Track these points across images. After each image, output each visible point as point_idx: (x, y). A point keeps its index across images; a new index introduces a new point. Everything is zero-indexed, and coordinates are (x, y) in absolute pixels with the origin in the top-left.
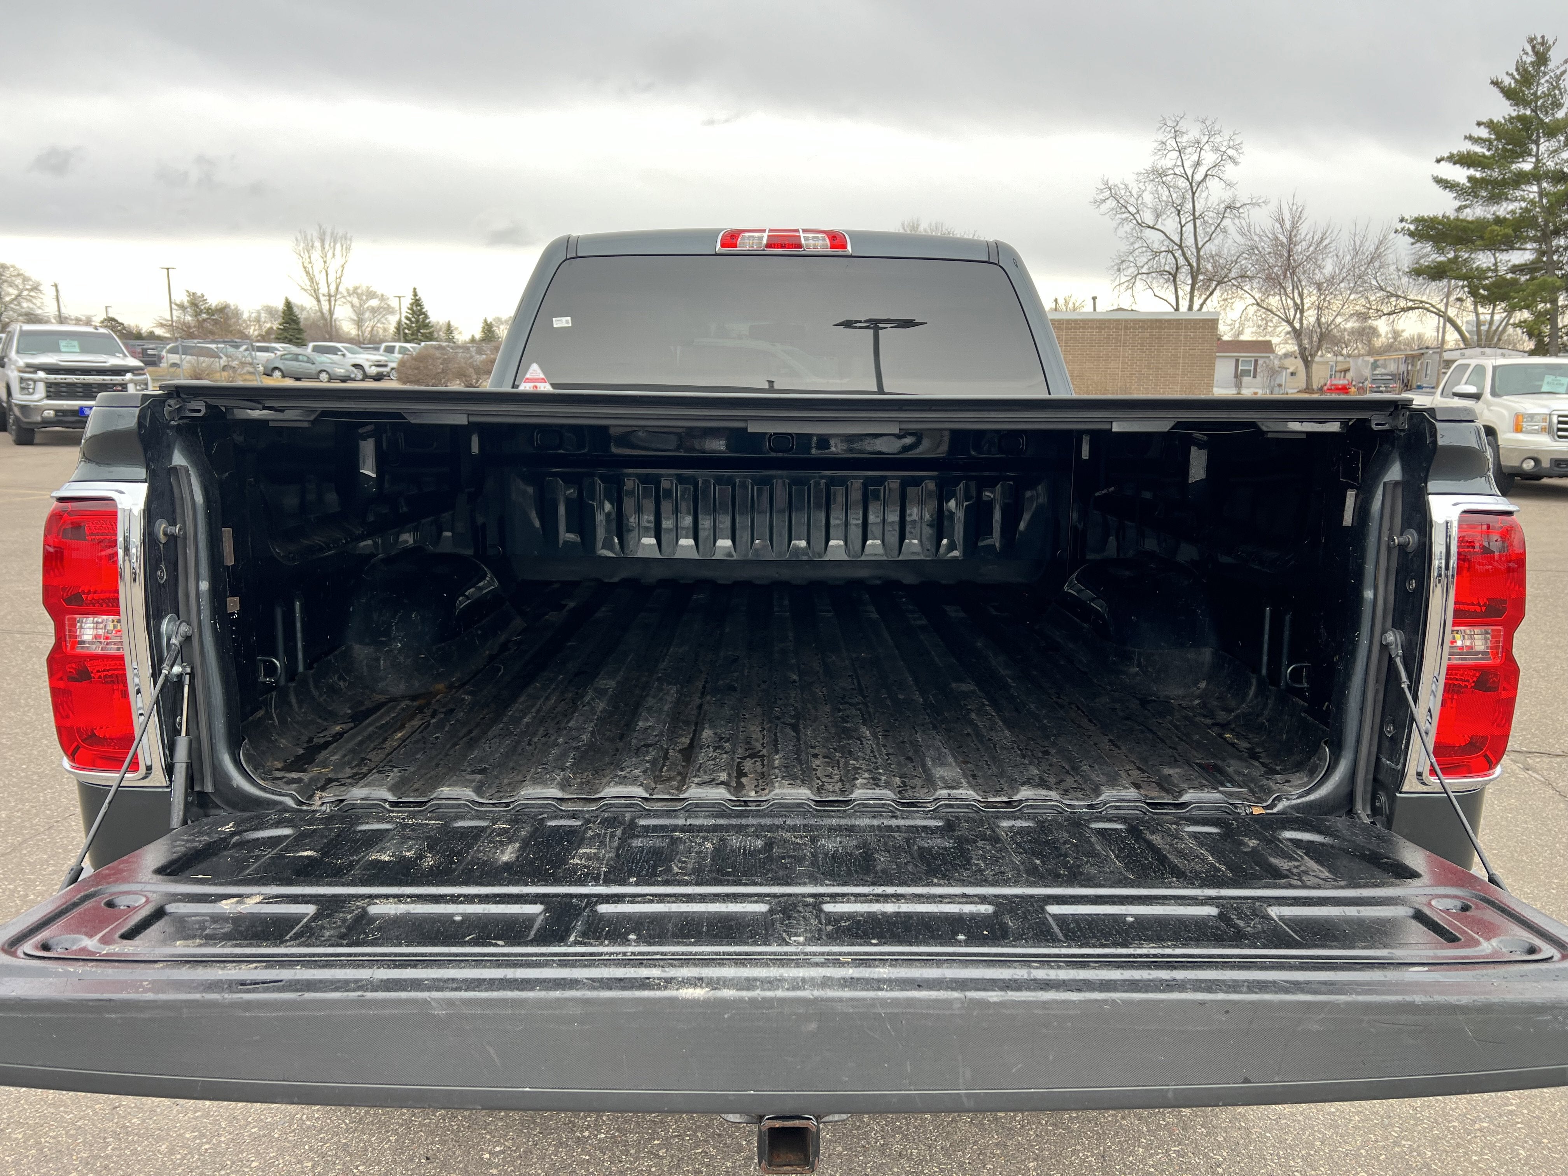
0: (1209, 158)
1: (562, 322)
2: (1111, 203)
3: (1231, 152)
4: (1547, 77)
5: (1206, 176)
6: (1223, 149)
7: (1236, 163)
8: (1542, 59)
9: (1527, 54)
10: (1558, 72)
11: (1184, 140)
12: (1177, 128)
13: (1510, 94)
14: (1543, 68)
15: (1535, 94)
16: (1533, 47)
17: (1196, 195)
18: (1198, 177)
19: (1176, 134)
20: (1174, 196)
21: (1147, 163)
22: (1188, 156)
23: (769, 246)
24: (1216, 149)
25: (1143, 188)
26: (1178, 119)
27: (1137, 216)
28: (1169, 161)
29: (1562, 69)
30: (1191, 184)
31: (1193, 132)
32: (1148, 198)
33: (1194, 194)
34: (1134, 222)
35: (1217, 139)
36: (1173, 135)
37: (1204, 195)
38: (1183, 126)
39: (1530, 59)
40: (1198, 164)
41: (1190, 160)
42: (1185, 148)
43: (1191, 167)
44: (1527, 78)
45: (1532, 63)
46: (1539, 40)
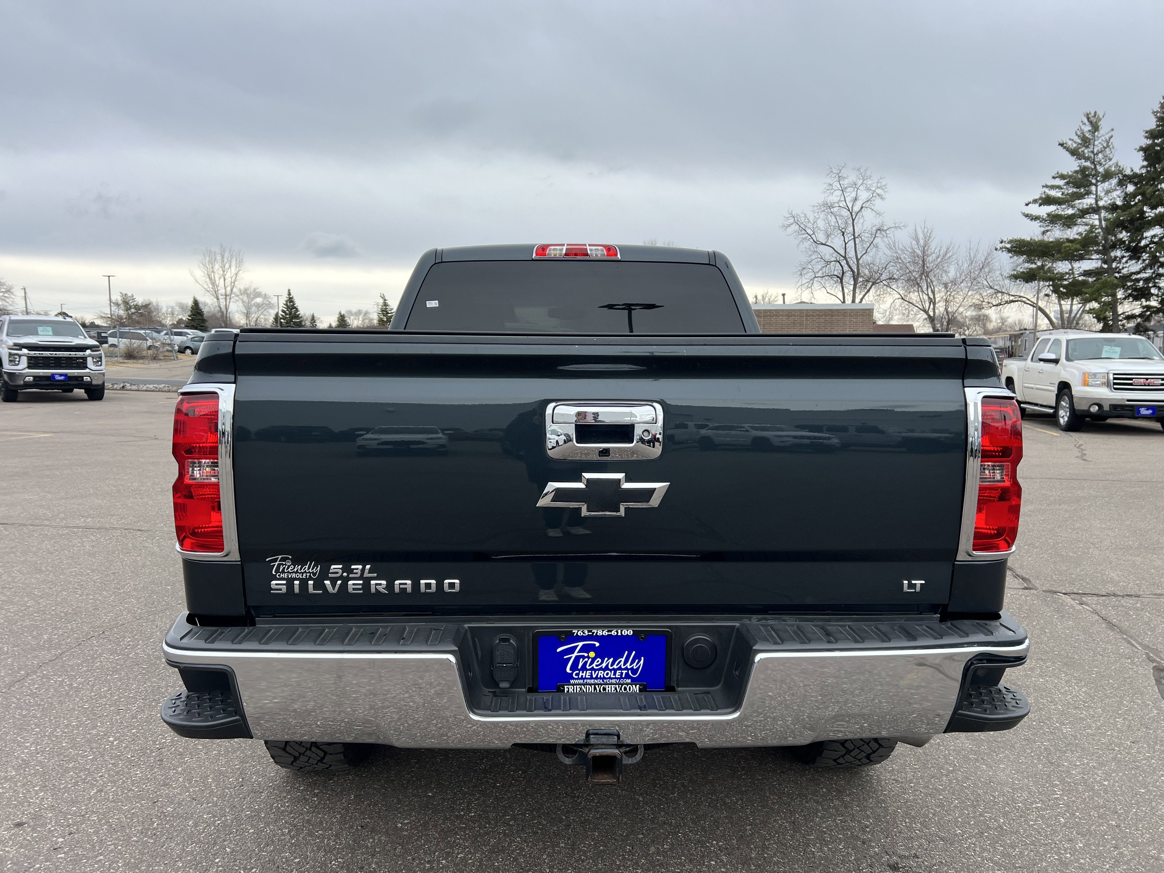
0: (864, 195)
1: (432, 304)
2: (795, 227)
3: (879, 191)
4: (1100, 141)
5: (862, 207)
6: (873, 189)
7: (882, 198)
8: (1095, 128)
9: (1085, 124)
10: (1107, 137)
11: (845, 183)
12: (840, 175)
13: (1074, 153)
14: (1096, 134)
15: (1093, 152)
16: (1088, 119)
17: (855, 221)
18: (856, 208)
19: (840, 178)
20: (840, 222)
21: (820, 198)
22: (848, 194)
23: (566, 254)
24: (868, 189)
25: (818, 217)
26: (841, 168)
27: (813, 236)
28: (835, 197)
29: (1110, 135)
30: (851, 213)
31: (851, 177)
32: (821, 224)
33: (853, 220)
34: (812, 240)
35: (869, 182)
36: (837, 179)
37: (861, 221)
38: (844, 173)
39: (1087, 128)
40: (856, 199)
41: (850, 195)
42: (846, 188)
43: (851, 201)
44: (1086, 141)
45: (1089, 131)
46: (1093, 114)
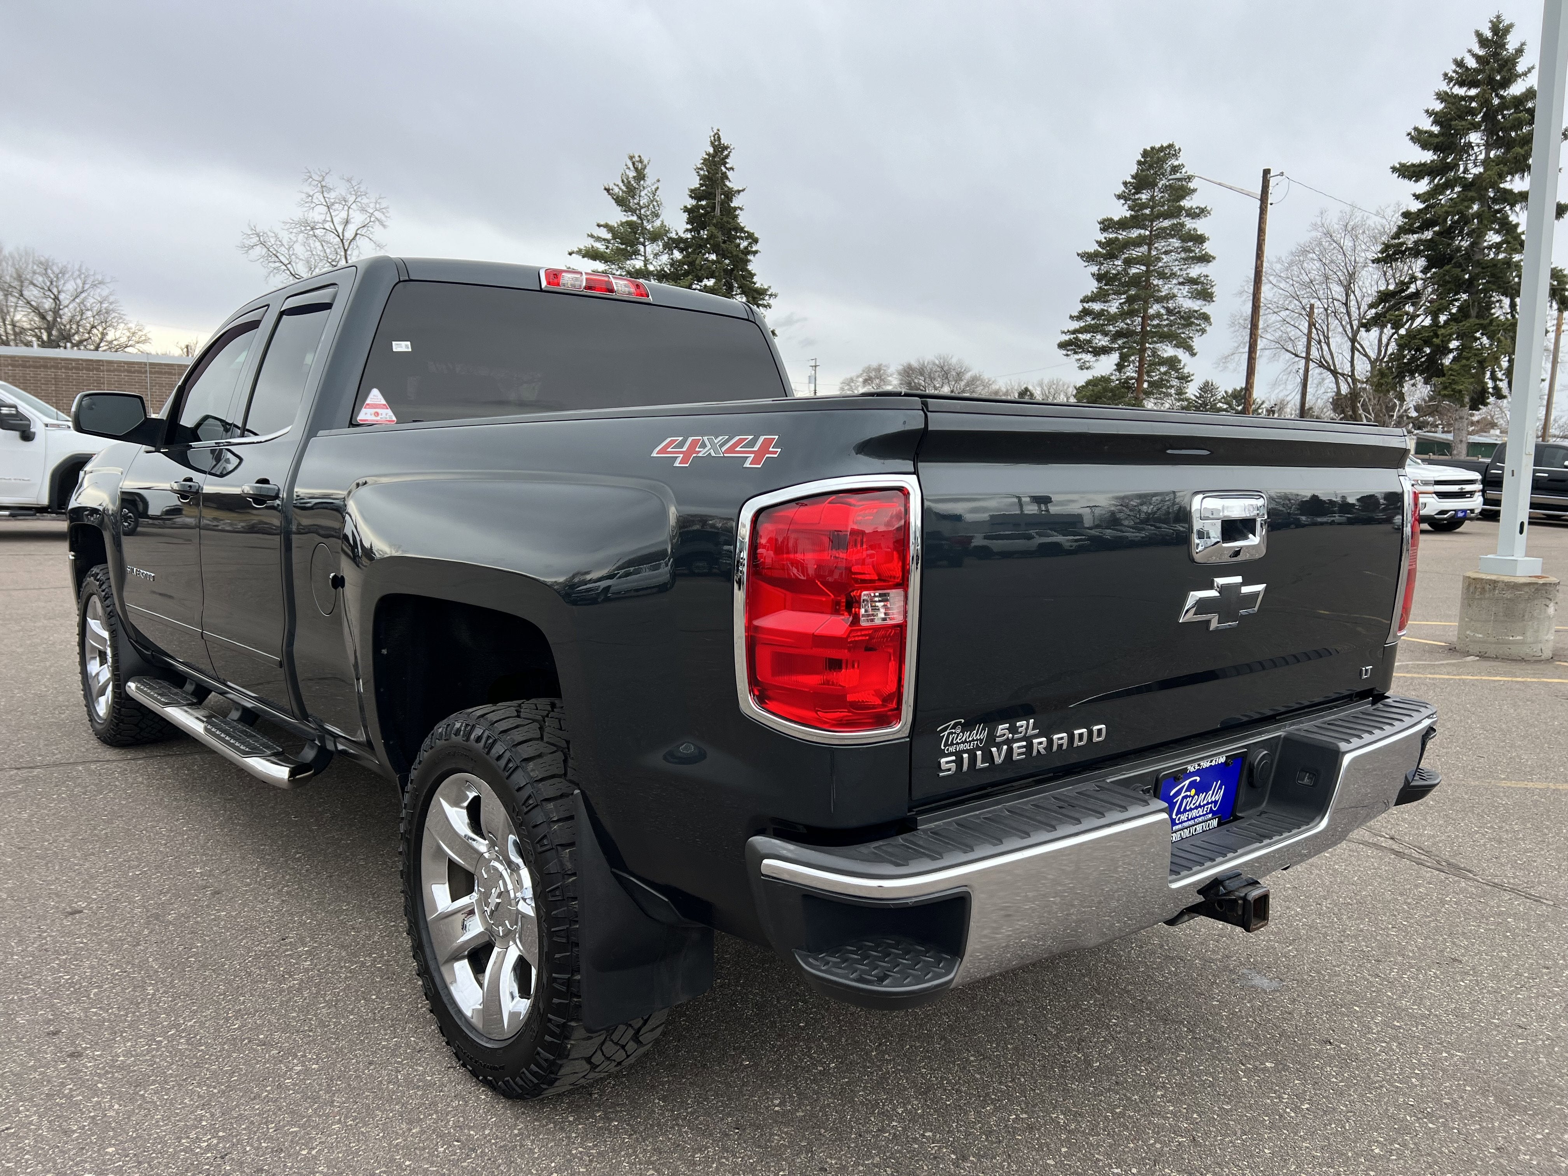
0: (358, 219)
1: (402, 346)
2: (259, 250)
3: (377, 214)
4: (645, 191)
5: (356, 234)
6: (371, 211)
7: (384, 226)
8: (640, 176)
9: (629, 168)
10: (654, 188)
11: (332, 195)
12: (324, 183)
13: (621, 202)
14: (642, 182)
15: (638, 204)
16: (634, 164)
17: (349, 252)
18: (349, 235)
19: (324, 189)
20: (328, 251)
21: (298, 214)
22: (337, 212)
23: (588, 288)
24: (363, 210)
25: (295, 239)
26: (324, 174)
27: (289, 266)
28: (318, 214)
29: (655, 186)
30: (342, 241)
31: (340, 190)
32: (299, 249)
33: (346, 251)
34: (288, 272)
35: (365, 200)
36: (319, 189)
37: (356, 253)
38: (329, 181)
39: (632, 174)
40: (347, 222)
41: (340, 216)
42: (333, 204)
43: (340, 223)
44: (631, 191)
45: (634, 177)
46: (637, 159)
